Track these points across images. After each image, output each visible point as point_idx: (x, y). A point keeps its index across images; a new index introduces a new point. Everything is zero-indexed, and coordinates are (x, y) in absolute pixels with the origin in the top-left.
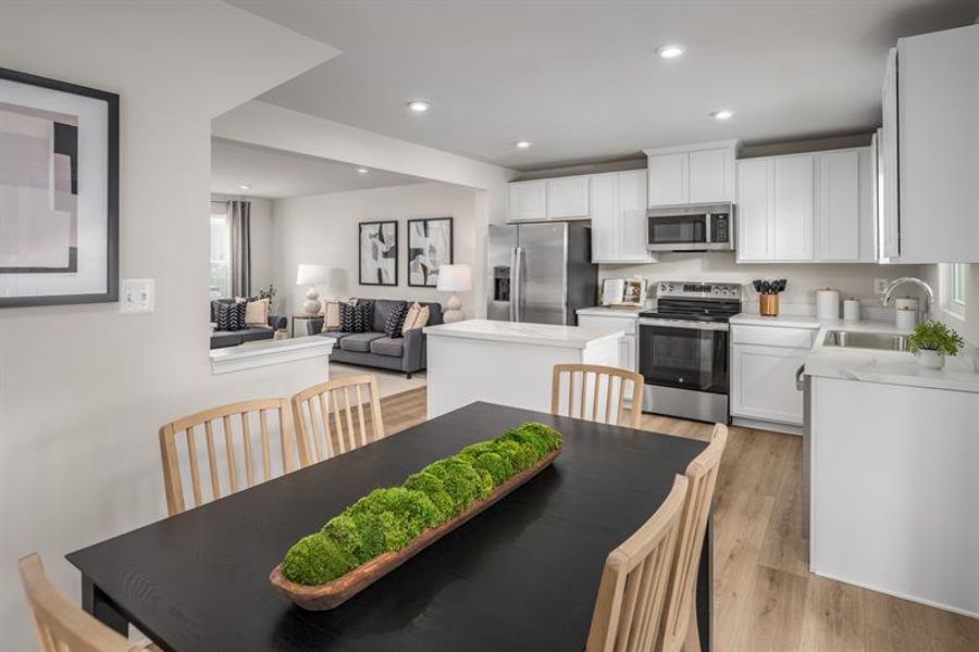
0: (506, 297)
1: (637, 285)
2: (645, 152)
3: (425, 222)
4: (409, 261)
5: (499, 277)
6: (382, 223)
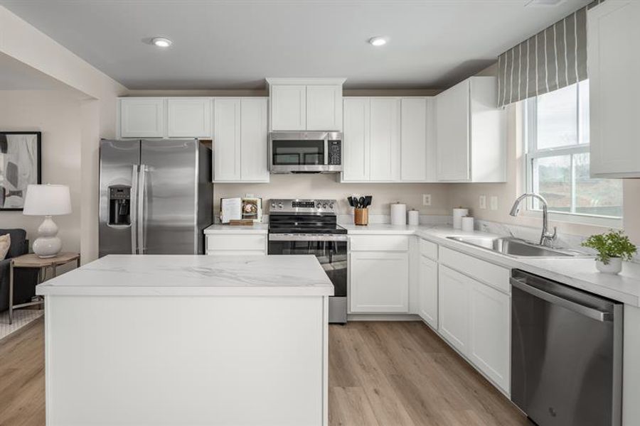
0: (125, 219)
1: (254, 203)
2: (269, 80)
5: (115, 197)
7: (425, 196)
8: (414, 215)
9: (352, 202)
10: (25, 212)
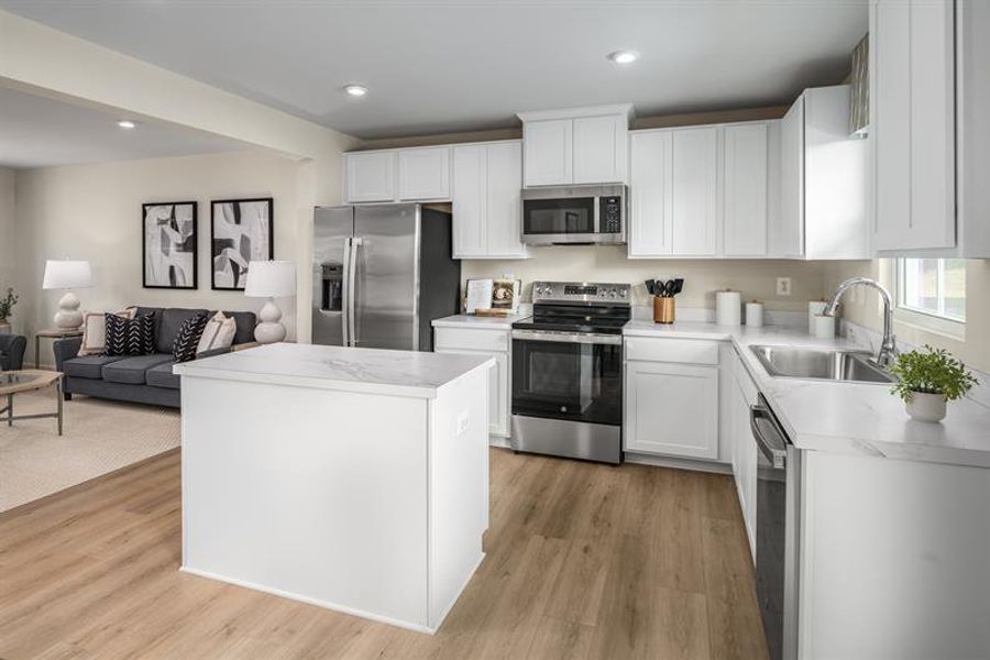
0: (338, 306)
1: (508, 287)
2: (521, 116)
3: (236, 203)
4: (213, 256)
5: (329, 277)
6: (174, 204)
7: (780, 280)
8: (754, 311)
9: (653, 287)
10: (246, 293)
